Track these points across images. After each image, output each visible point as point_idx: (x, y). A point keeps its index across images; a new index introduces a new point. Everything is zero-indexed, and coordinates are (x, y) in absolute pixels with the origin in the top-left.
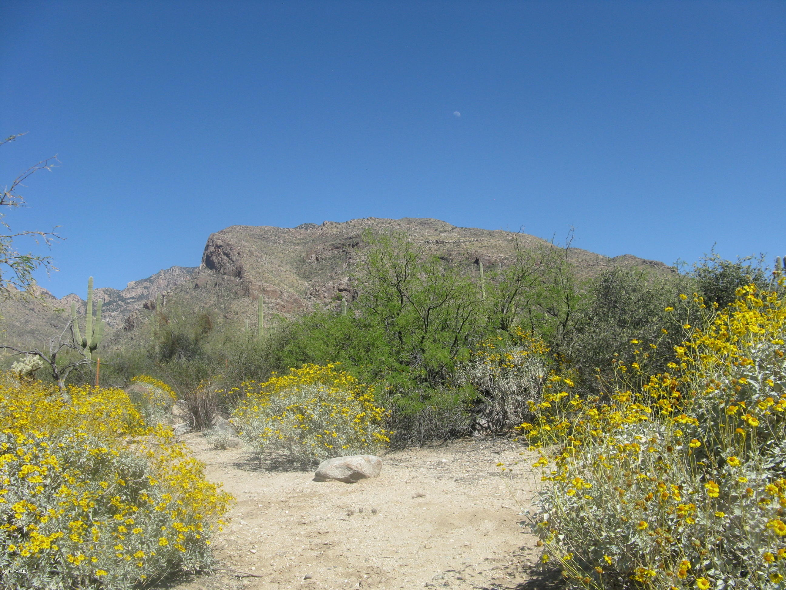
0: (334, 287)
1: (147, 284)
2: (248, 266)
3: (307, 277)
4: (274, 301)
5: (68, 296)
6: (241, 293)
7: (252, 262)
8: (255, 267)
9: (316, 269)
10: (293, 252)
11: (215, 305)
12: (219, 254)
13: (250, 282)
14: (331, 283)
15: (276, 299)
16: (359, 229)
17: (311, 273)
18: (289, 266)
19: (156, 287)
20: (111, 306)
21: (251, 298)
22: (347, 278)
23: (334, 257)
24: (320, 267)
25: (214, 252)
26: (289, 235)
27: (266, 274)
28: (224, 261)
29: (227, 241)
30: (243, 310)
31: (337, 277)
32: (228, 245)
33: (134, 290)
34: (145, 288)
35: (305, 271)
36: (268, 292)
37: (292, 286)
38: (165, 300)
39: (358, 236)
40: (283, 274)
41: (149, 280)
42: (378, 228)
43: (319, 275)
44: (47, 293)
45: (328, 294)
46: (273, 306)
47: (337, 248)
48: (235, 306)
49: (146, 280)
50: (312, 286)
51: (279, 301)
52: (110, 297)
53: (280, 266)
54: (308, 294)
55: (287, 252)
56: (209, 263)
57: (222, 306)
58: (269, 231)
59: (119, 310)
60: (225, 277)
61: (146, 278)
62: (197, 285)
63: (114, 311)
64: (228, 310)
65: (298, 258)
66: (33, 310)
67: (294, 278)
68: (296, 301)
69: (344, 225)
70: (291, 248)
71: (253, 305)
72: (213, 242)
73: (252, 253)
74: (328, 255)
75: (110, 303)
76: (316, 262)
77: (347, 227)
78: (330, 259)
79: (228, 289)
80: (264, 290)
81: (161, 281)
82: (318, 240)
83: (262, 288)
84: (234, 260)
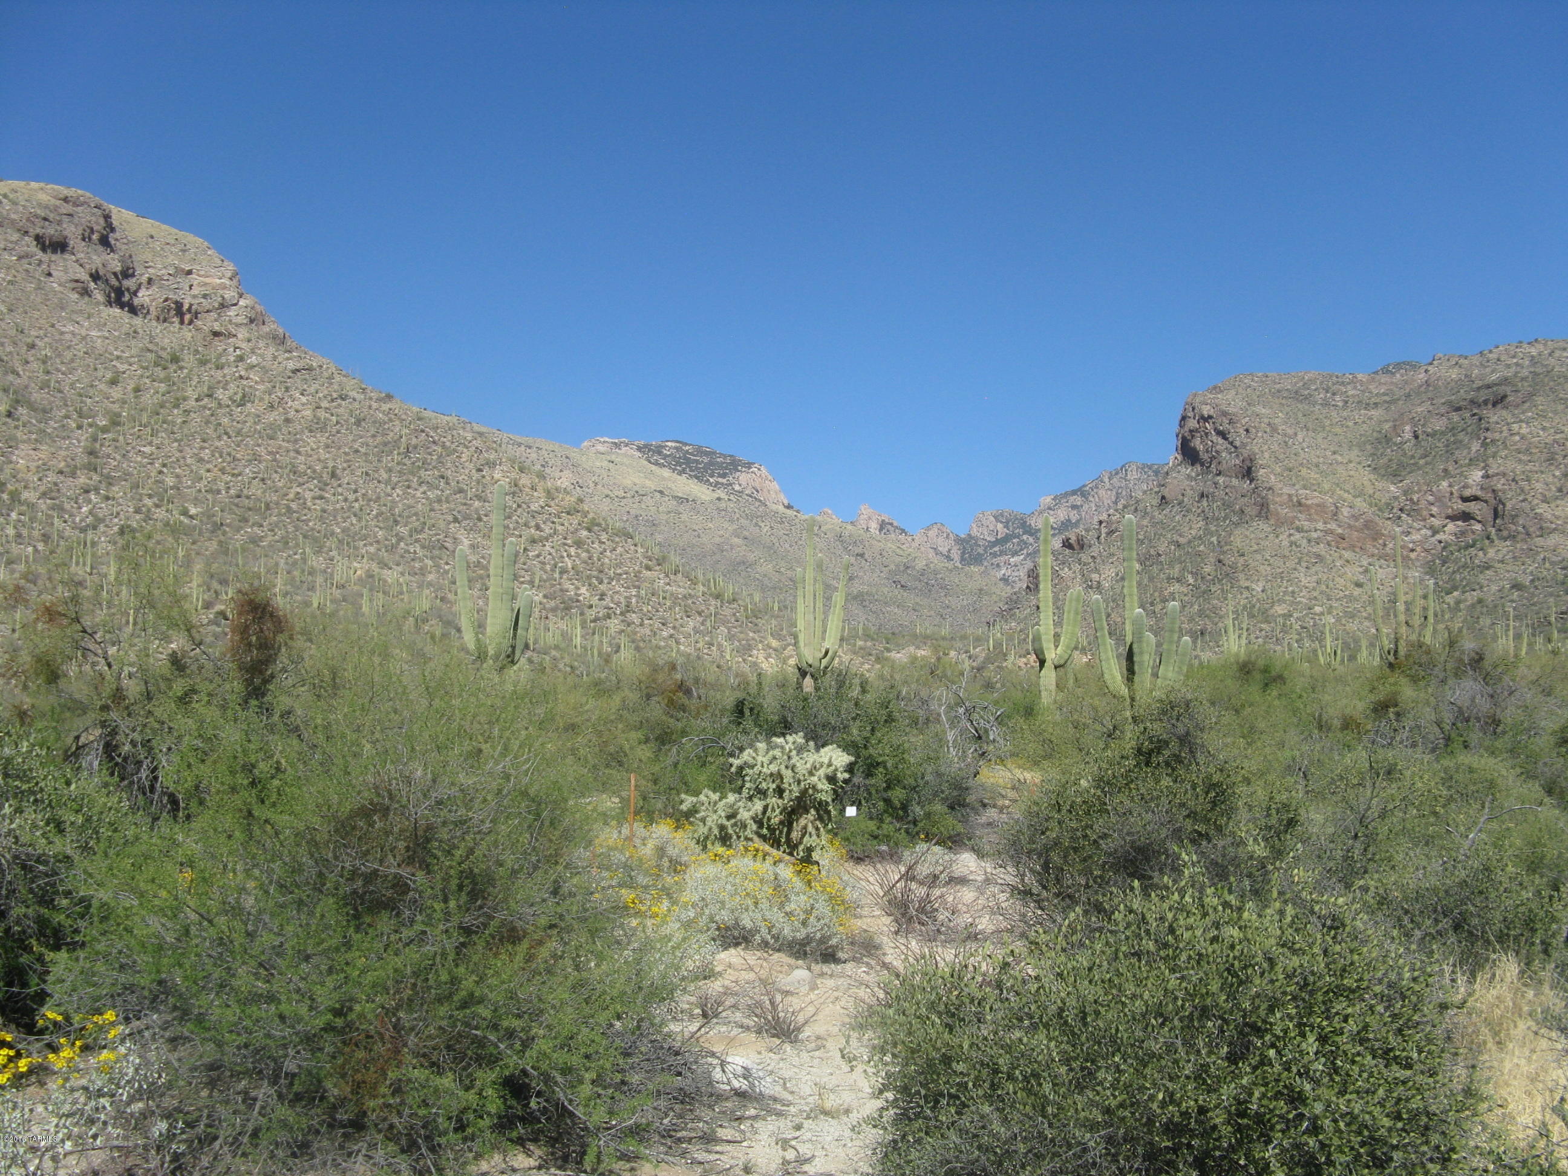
0: (1452, 494)
1: (1078, 500)
2: (1266, 455)
3: (1395, 474)
4: (1320, 525)
5: (928, 529)
6: (1252, 511)
7: (1275, 447)
8: (1282, 456)
9: (1413, 457)
10: (1364, 422)
11: (1200, 538)
12: (1206, 434)
13: (1270, 488)
14: (1445, 484)
15: (1325, 523)
16: (1508, 366)
17: (1401, 465)
18: (1356, 451)
19: (1093, 505)
20: (1009, 545)
21: (1272, 522)
22: (1481, 473)
23: (1453, 428)
24: (1421, 451)
25: (1197, 431)
26: (1355, 388)
27: (1304, 471)
28: (1218, 447)
29: (1223, 408)
30: (1256, 547)
31: (1458, 471)
32: (1225, 414)
33: (1051, 512)
34: (1074, 507)
35: (1390, 460)
36: (1308, 507)
37: (1361, 494)
38: (1104, 531)
39: (1505, 381)
40: (1340, 469)
41: (1081, 492)
42: (1552, 361)
43: (1419, 469)
44: (891, 524)
45: (1438, 507)
46: (1319, 538)
47: (1458, 409)
48: (1239, 538)
49: (1074, 493)
50: (1405, 493)
51: (1333, 526)
52: (1007, 527)
53: (1334, 453)
54: (1395, 511)
55: (1351, 424)
56: (1189, 453)
57: (1214, 539)
58: (1312, 381)
59: (1025, 551)
60: (1221, 480)
61: (1075, 488)
62: (1163, 498)
63: (1015, 553)
64: (1225, 548)
65: (1375, 434)
66: (862, 555)
67: (1365, 478)
68: (1368, 525)
69: (1476, 359)
70: (1360, 415)
71: (1277, 537)
72: (1193, 409)
73: (1274, 430)
74: (1439, 424)
75: (1006, 539)
76: (1413, 441)
77: (1481, 364)
78: (1443, 433)
79: (1227, 505)
80: (1300, 504)
81: (1102, 492)
82: (1418, 394)
83: (1295, 499)
84: (1238, 444)
